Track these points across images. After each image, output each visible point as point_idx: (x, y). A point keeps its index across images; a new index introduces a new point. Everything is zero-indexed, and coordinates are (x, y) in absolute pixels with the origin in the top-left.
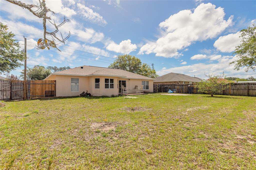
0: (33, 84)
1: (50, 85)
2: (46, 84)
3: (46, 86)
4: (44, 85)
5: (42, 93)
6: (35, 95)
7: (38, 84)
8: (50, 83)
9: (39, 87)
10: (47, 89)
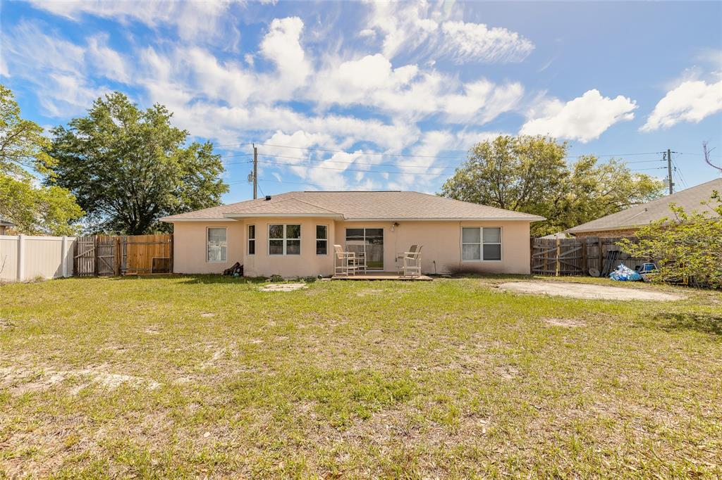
0: (132, 243)
1: (163, 245)
2: (154, 244)
3: (154, 247)
4: (150, 245)
5: (148, 262)
6: (136, 268)
7: (141, 244)
8: (162, 241)
9: (141, 249)
10: (156, 256)
